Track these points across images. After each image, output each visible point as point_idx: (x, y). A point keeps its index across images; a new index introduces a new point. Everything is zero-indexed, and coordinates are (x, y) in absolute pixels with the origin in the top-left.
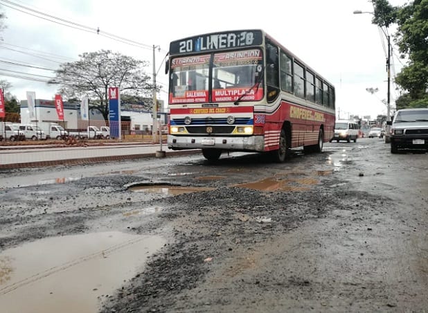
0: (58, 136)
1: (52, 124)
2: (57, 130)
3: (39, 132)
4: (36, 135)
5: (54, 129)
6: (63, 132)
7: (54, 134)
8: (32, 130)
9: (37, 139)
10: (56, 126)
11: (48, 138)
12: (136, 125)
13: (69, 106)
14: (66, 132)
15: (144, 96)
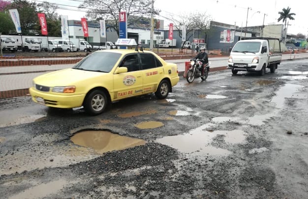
0: (85, 49)
1: (81, 39)
2: (84, 45)
3: (71, 46)
4: (69, 48)
5: (82, 44)
6: (88, 46)
7: (82, 48)
8: (67, 44)
9: (70, 51)
10: (83, 42)
11: (78, 50)
12: (142, 40)
13: (94, 25)
14: (90, 46)
15: (147, 17)
